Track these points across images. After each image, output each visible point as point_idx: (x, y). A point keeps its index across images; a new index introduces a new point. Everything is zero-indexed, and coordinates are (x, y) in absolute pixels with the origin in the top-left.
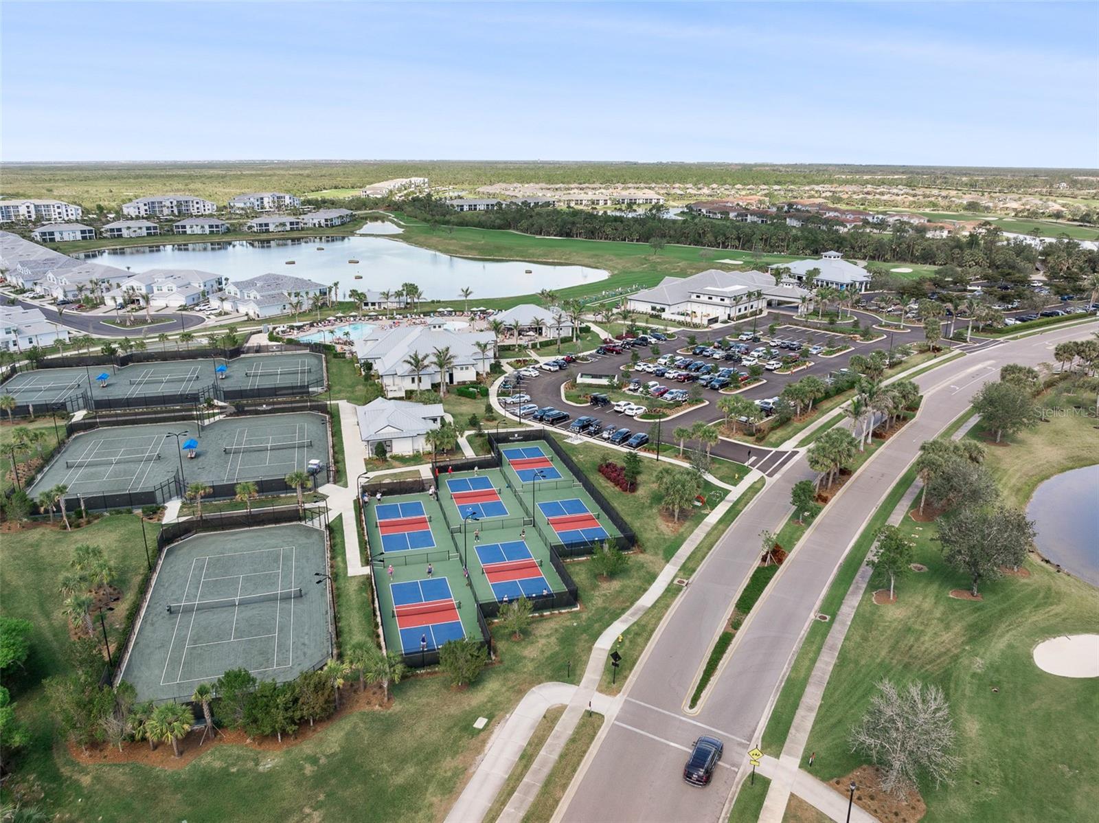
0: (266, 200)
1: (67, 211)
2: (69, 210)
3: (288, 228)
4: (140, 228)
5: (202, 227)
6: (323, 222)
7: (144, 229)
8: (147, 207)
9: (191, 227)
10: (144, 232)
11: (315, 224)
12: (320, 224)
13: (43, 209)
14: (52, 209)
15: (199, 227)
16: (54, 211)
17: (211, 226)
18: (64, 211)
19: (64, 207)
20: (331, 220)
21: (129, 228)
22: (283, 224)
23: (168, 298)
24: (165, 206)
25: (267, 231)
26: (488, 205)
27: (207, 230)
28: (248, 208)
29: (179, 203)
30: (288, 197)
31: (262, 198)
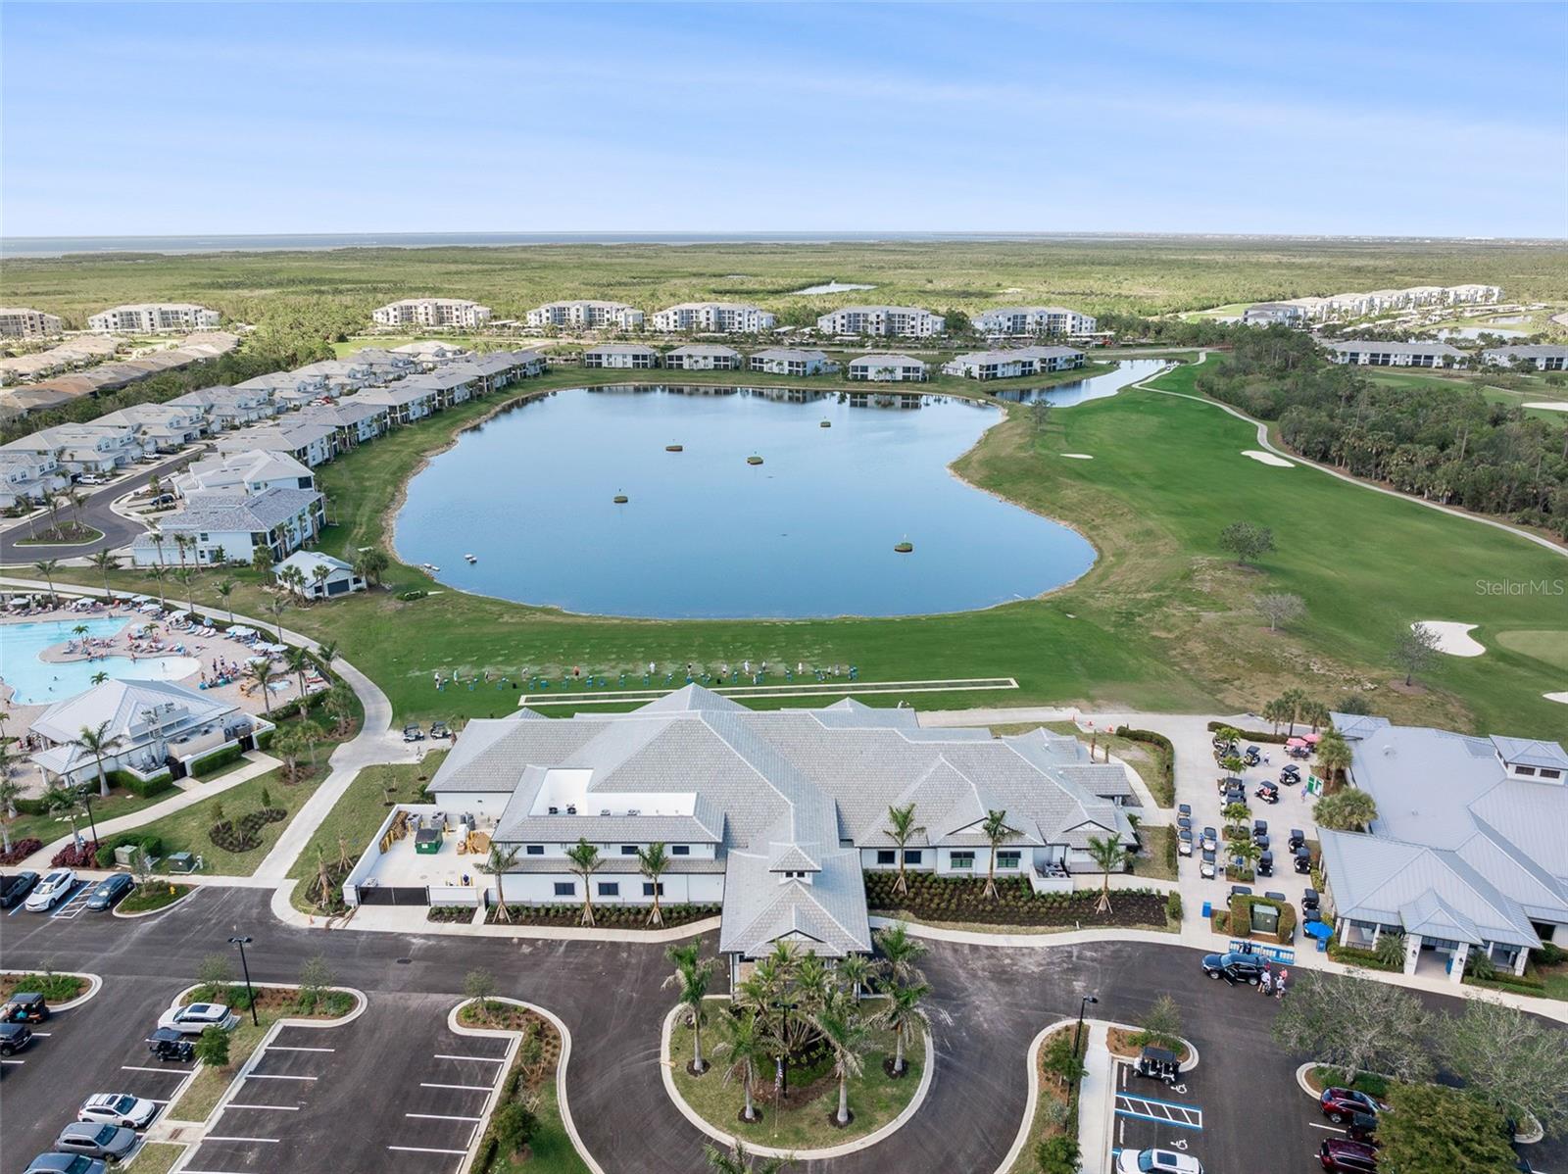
3: (899, 375)
4: (705, 358)
5: (780, 363)
6: (976, 372)
8: (844, 321)
10: (711, 363)
13: (727, 316)
17: (791, 364)
18: (746, 320)
19: (746, 314)
21: (690, 356)
25: (864, 378)
27: (787, 369)
28: (989, 331)
29: (890, 317)
30: (1070, 317)
31: (1025, 317)
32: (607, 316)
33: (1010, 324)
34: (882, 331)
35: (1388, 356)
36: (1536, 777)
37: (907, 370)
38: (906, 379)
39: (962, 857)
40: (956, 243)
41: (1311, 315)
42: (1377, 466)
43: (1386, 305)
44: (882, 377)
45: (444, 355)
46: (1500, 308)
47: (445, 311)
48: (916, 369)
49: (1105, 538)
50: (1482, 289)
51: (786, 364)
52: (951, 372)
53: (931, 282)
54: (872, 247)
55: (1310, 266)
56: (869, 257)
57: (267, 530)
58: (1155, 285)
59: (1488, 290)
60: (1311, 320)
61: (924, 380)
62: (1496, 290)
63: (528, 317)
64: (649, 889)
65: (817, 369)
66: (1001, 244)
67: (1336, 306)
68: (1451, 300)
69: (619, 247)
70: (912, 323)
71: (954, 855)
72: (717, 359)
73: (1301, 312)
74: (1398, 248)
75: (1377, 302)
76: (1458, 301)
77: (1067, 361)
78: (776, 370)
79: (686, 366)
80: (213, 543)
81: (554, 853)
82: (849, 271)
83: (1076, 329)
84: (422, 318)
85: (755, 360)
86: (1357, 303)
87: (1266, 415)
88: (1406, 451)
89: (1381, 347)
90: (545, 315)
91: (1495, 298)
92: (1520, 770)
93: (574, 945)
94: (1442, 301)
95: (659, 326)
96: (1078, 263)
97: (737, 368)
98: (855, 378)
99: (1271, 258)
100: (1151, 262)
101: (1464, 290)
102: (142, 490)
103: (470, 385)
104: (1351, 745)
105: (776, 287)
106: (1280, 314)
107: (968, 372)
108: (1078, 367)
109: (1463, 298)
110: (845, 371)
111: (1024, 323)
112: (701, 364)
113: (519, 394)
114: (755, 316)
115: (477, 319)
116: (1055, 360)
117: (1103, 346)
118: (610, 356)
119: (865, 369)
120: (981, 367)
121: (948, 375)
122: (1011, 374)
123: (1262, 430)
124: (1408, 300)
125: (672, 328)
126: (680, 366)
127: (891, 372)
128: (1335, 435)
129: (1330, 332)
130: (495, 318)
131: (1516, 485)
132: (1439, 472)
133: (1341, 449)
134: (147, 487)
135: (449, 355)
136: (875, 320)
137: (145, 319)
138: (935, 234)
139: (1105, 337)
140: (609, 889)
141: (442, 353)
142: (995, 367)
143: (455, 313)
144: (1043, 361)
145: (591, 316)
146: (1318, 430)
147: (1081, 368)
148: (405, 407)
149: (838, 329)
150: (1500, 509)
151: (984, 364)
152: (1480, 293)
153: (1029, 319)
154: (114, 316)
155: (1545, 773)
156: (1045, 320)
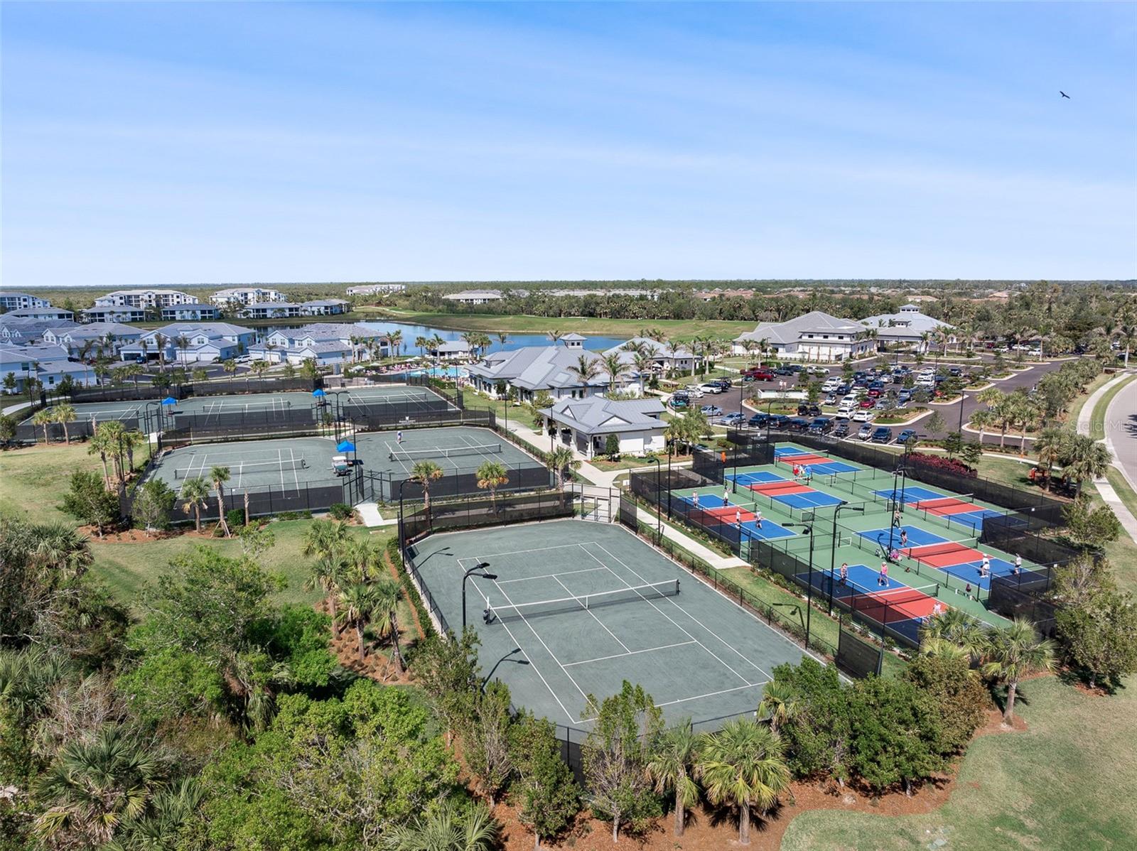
0: (250, 296)
1: (34, 304)
2: (36, 303)
7: (129, 315)
8: (123, 301)
9: (181, 312)
10: (129, 318)
11: (313, 312)
12: (319, 311)
14: (17, 302)
15: (190, 312)
16: (20, 304)
17: (203, 312)
18: (31, 304)
19: (31, 300)
20: (331, 307)
22: (282, 310)
23: (199, 351)
24: (142, 300)
25: (264, 317)
26: (484, 300)
27: (199, 316)
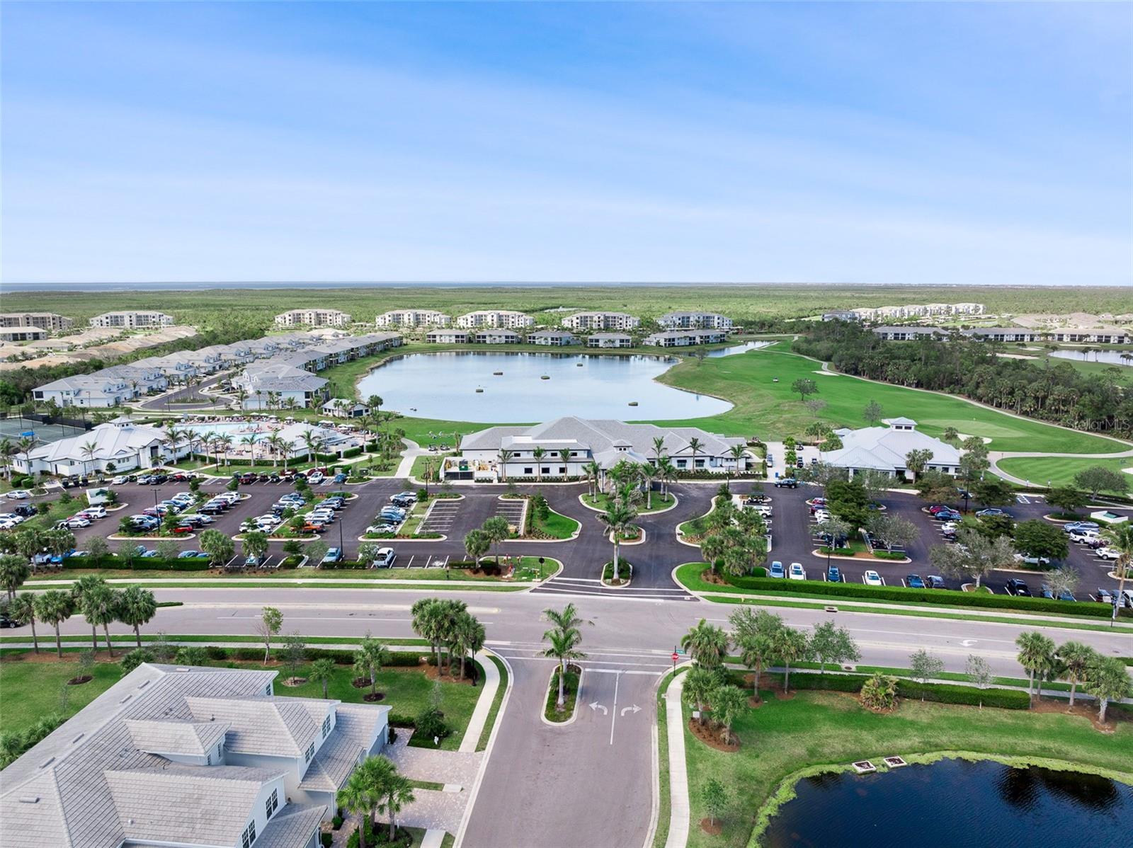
3: (618, 344)
4: (500, 336)
5: (546, 339)
6: (662, 343)
7: (504, 338)
8: (578, 321)
13: (503, 317)
17: (552, 339)
21: (491, 336)
25: (597, 346)
27: (550, 342)
28: (668, 326)
29: (606, 318)
30: (716, 318)
31: (689, 318)
32: (427, 319)
33: (680, 321)
34: (602, 326)
35: (904, 334)
36: (903, 430)
37: (622, 341)
38: (622, 346)
39: (682, 462)
40: (638, 287)
41: (863, 317)
42: (882, 372)
43: (912, 314)
44: (608, 345)
45: (337, 336)
46: (983, 317)
47: (322, 316)
48: (628, 341)
49: (738, 399)
50: (972, 306)
51: (549, 339)
52: (648, 343)
53: (626, 306)
54: (581, 290)
55: (872, 298)
56: (580, 294)
57: (313, 390)
58: (770, 307)
59: (976, 307)
60: (864, 320)
61: (632, 347)
62: (981, 306)
63: (377, 320)
64: (562, 470)
65: (568, 342)
66: (669, 287)
67: (879, 313)
68: (953, 312)
69: (407, 289)
70: (620, 321)
71: (679, 461)
72: (507, 337)
73: (857, 315)
74: (934, 289)
75: (906, 311)
76: (958, 313)
77: (715, 338)
78: (543, 343)
79: (488, 342)
80: (285, 397)
81: (524, 456)
82: (570, 302)
83: (721, 325)
84: (307, 321)
85: (530, 338)
86: (893, 311)
87: (828, 359)
88: (895, 363)
89: (900, 330)
90: (388, 318)
91: (981, 311)
92: (897, 427)
93: (534, 486)
94: (948, 312)
95: (461, 325)
96: (720, 296)
97: (519, 343)
98: (592, 346)
99: (848, 294)
100: (769, 296)
101: (961, 307)
102: (212, 386)
103: (367, 347)
104: (840, 438)
105: (525, 308)
106: (844, 316)
107: (658, 343)
108: (722, 342)
109: (961, 310)
110: (585, 343)
111: (688, 321)
112: (498, 340)
113: (391, 354)
114: (522, 318)
115: (343, 321)
116: (708, 337)
117: (737, 333)
118: (441, 336)
119: (597, 341)
120: (666, 340)
121: (646, 345)
122: (683, 344)
123: (825, 364)
124: (926, 311)
125: (469, 325)
126: (485, 342)
127: (613, 342)
128: (860, 359)
129: (874, 324)
130: (354, 321)
131: (947, 375)
132: (910, 371)
133: (863, 366)
134: (216, 385)
135: (341, 336)
136: (597, 320)
137: (127, 320)
138: (622, 283)
139: (738, 329)
140: (546, 470)
141: (336, 335)
142: (674, 340)
143: (329, 318)
144: (701, 337)
145: (417, 319)
146: (852, 357)
147: (723, 341)
148: (337, 355)
149: (575, 325)
150: (941, 388)
151: (667, 337)
152: (971, 308)
153: (691, 319)
154: (107, 318)
155: (906, 428)
156: (701, 319)
